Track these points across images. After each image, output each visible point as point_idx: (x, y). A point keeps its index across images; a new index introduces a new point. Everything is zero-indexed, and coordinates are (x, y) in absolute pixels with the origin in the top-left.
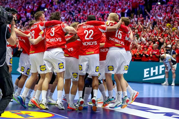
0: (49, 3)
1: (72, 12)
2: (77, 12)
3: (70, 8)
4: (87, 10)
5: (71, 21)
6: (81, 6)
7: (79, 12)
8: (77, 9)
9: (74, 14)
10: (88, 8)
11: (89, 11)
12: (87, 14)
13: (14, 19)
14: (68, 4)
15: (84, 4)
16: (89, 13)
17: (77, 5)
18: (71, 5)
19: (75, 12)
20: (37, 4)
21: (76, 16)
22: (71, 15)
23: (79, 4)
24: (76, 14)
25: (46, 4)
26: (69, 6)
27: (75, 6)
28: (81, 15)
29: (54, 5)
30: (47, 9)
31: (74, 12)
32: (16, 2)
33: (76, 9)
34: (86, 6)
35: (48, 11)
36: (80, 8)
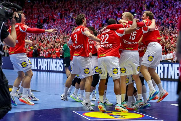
0: (139, 8)
1: (161, 17)
2: (166, 16)
3: (159, 13)
4: (175, 15)
5: (159, 25)
6: (169, 11)
7: (168, 16)
8: (166, 14)
9: (162, 18)
10: (176, 13)
11: (177, 16)
12: (176, 19)
13: (14, 16)
14: (157, 9)
15: (172, 8)
16: (177, 17)
17: (166, 10)
18: (159, 10)
19: (164, 17)
20: (127, 10)
21: (165, 21)
22: (160, 20)
23: (167, 9)
24: (164, 18)
25: (136, 8)
26: (158, 11)
27: (164, 10)
28: (169, 20)
29: (143, 10)
30: (137, 14)
31: (162, 16)
32: (107, 7)
33: (164, 14)
34: (174, 11)
35: (137, 15)
36: (169, 12)
